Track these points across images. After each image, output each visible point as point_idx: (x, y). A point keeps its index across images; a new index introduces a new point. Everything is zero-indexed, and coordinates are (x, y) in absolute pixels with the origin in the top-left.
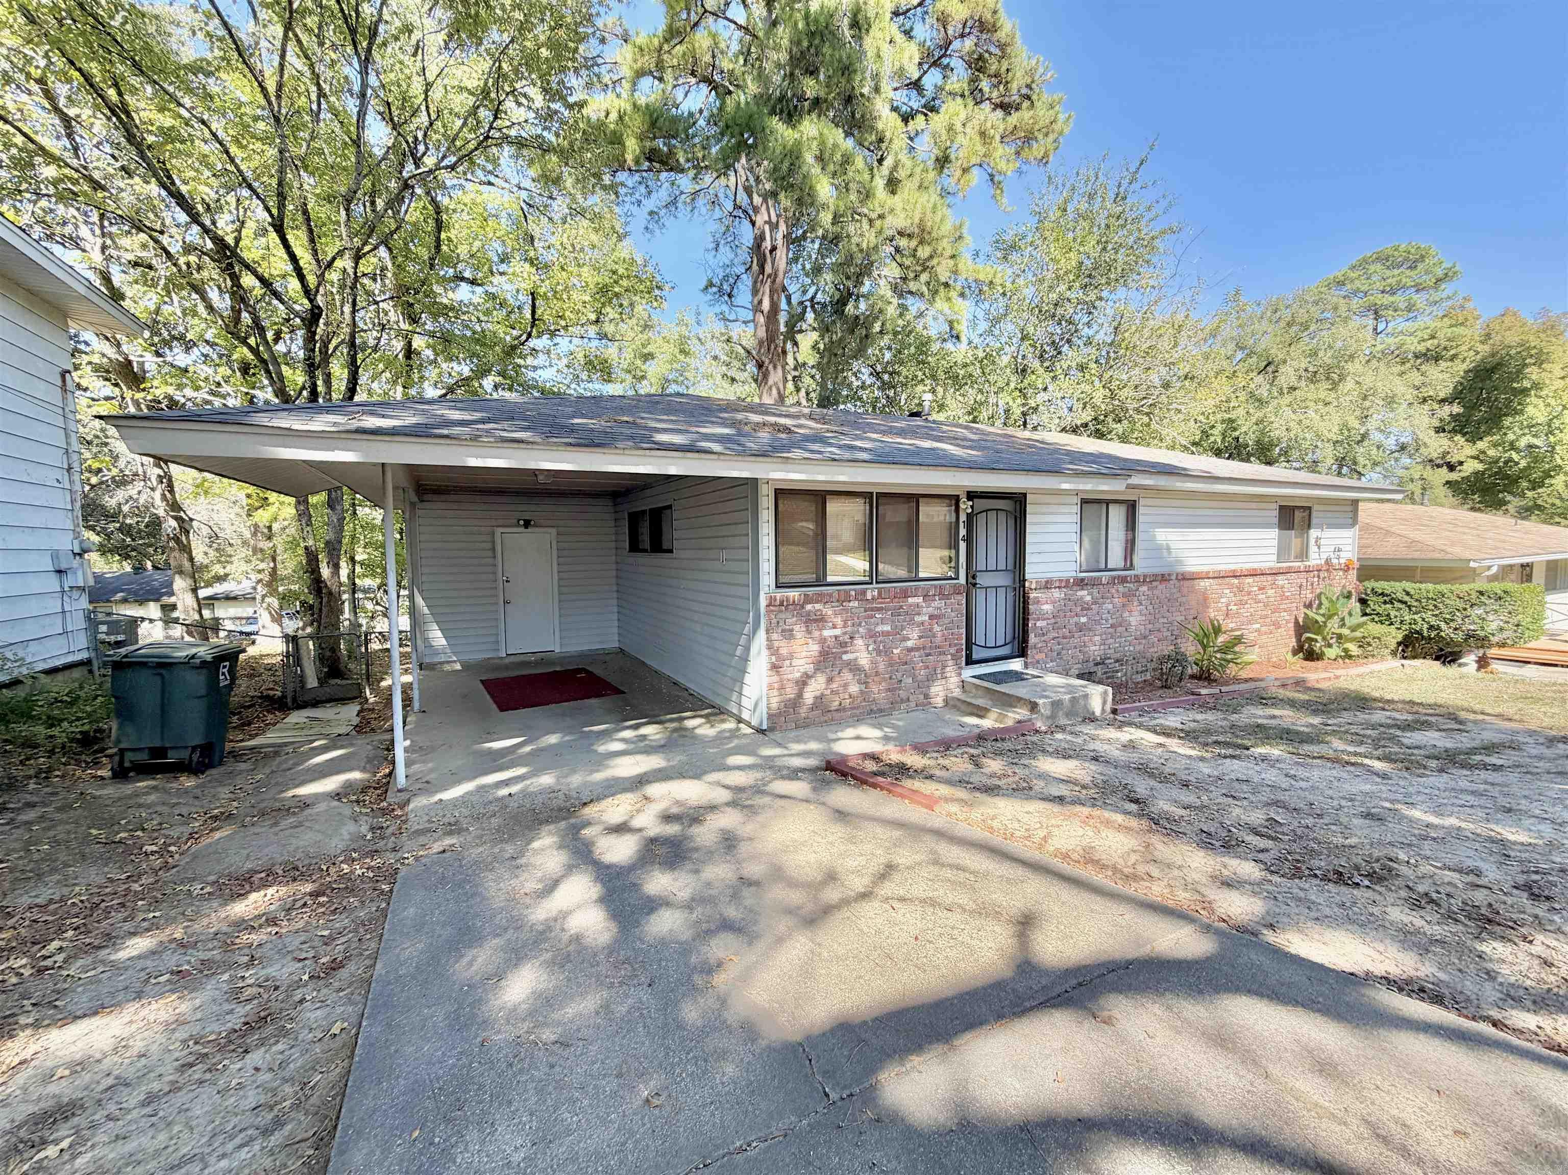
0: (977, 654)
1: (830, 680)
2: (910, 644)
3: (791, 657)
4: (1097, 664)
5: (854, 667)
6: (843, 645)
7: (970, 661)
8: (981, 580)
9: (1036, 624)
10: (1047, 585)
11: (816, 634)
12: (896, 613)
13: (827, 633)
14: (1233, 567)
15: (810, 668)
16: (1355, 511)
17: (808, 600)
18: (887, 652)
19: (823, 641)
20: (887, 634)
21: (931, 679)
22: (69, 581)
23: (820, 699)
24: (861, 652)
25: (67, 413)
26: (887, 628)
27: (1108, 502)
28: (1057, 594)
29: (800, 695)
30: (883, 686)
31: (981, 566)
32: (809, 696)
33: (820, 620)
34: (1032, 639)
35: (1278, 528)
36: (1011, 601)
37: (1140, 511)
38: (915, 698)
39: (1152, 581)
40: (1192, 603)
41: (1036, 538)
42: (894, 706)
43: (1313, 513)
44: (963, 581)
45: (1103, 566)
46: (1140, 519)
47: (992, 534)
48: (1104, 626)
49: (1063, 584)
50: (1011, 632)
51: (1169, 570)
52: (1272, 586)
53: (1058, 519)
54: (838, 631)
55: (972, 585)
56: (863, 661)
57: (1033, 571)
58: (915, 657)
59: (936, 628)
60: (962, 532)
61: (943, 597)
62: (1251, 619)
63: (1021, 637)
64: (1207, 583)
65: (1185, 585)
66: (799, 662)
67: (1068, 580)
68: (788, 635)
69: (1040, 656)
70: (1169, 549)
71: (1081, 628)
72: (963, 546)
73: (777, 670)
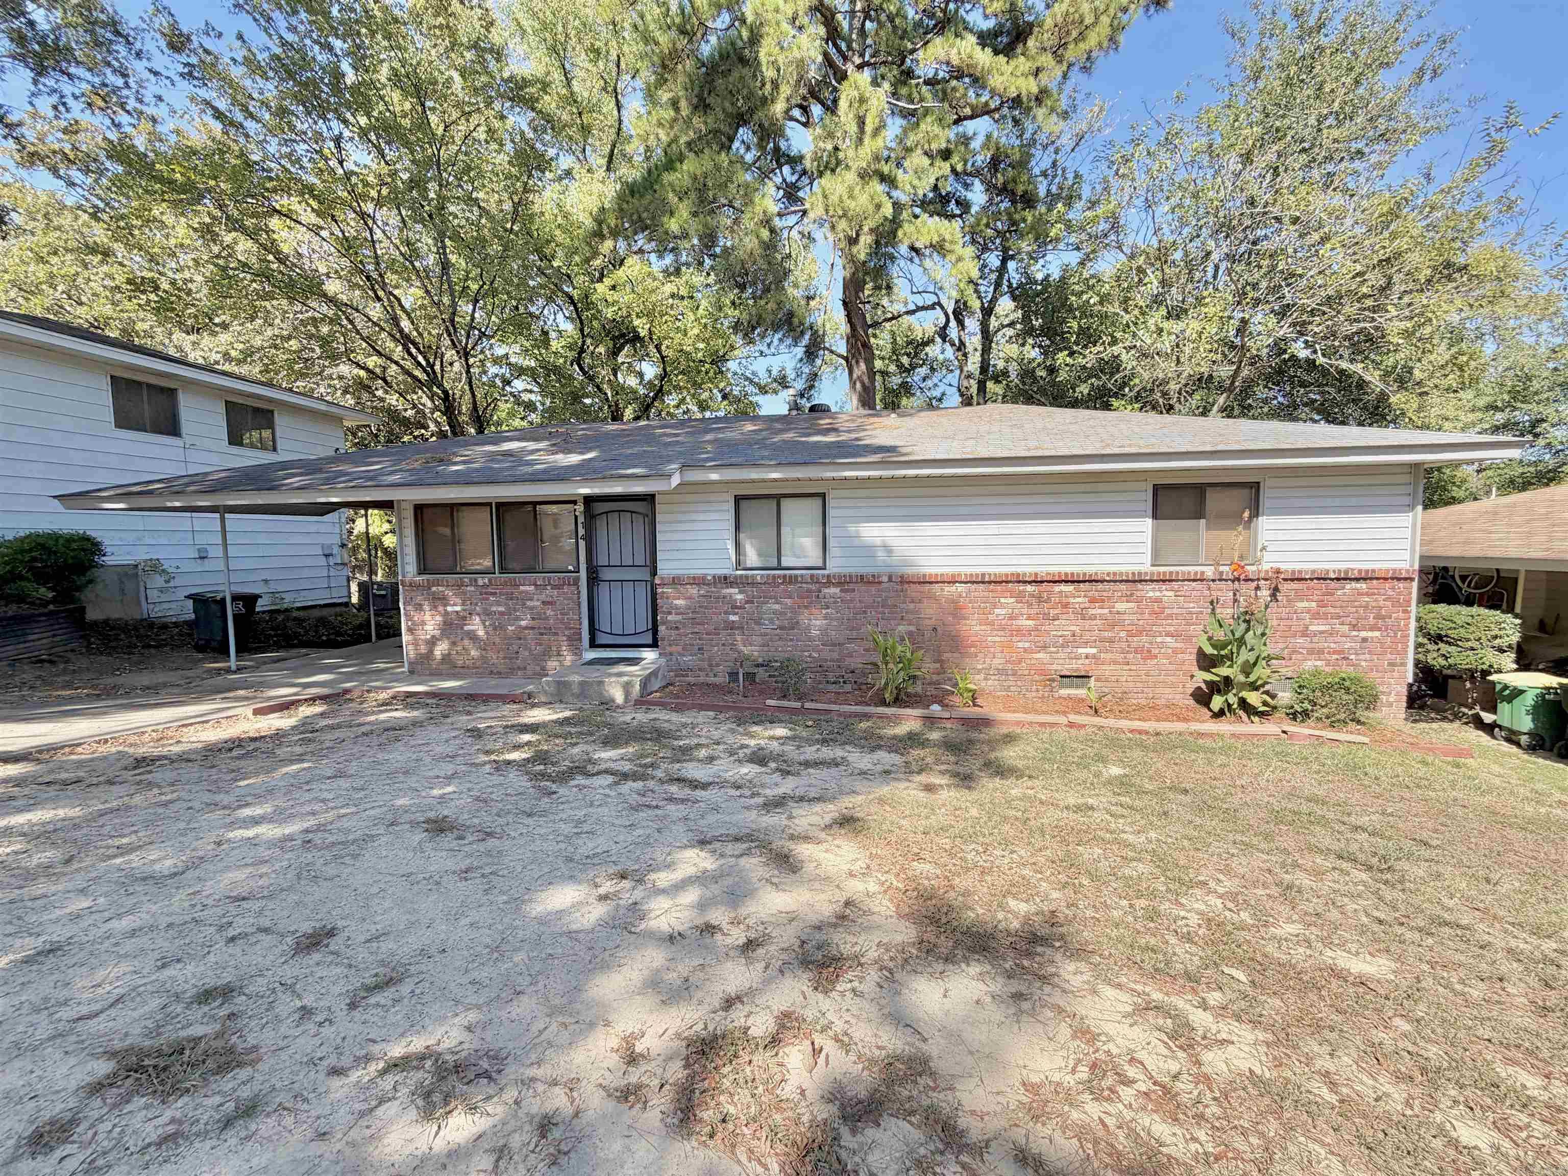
0: (602, 639)
1: (454, 644)
2: (523, 623)
3: (423, 623)
4: (758, 666)
5: (472, 636)
6: (464, 618)
7: (593, 645)
8: (606, 574)
9: (667, 618)
10: (676, 581)
11: (441, 608)
12: (510, 597)
13: (449, 609)
15: (437, 633)
17: (435, 583)
18: (502, 627)
19: (447, 613)
20: (502, 614)
21: (547, 654)
23: (446, 658)
24: (476, 626)
26: (501, 609)
27: (780, 496)
28: (693, 591)
29: (431, 651)
30: (501, 655)
31: (602, 560)
32: (437, 652)
33: (444, 600)
34: (662, 629)
35: (1155, 516)
36: (642, 593)
37: (831, 503)
38: (532, 668)
39: (845, 582)
40: (929, 611)
41: (668, 536)
42: (512, 671)
43: (1266, 496)
44: (583, 574)
45: (775, 564)
46: (831, 513)
47: (614, 533)
48: (767, 627)
49: (699, 581)
50: (644, 624)
51: (874, 570)
52: (1129, 598)
53: (701, 517)
54: (458, 608)
55: (594, 578)
56: (481, 633)
57: (666, 567)
58: (530, 634)
59: (549, 612)
60: (581, 531)
61: (554, 587)
62: (1074, 640)
63: (655, 630)
64: (961, 588)
65: (912, 590)
66: (429, 628)
67: (704, 577)
68: (419, 608)
69: (674, 649)
70: (888, 549)
71: (731, 626)
72: (582, 544)
73: (410, 630)
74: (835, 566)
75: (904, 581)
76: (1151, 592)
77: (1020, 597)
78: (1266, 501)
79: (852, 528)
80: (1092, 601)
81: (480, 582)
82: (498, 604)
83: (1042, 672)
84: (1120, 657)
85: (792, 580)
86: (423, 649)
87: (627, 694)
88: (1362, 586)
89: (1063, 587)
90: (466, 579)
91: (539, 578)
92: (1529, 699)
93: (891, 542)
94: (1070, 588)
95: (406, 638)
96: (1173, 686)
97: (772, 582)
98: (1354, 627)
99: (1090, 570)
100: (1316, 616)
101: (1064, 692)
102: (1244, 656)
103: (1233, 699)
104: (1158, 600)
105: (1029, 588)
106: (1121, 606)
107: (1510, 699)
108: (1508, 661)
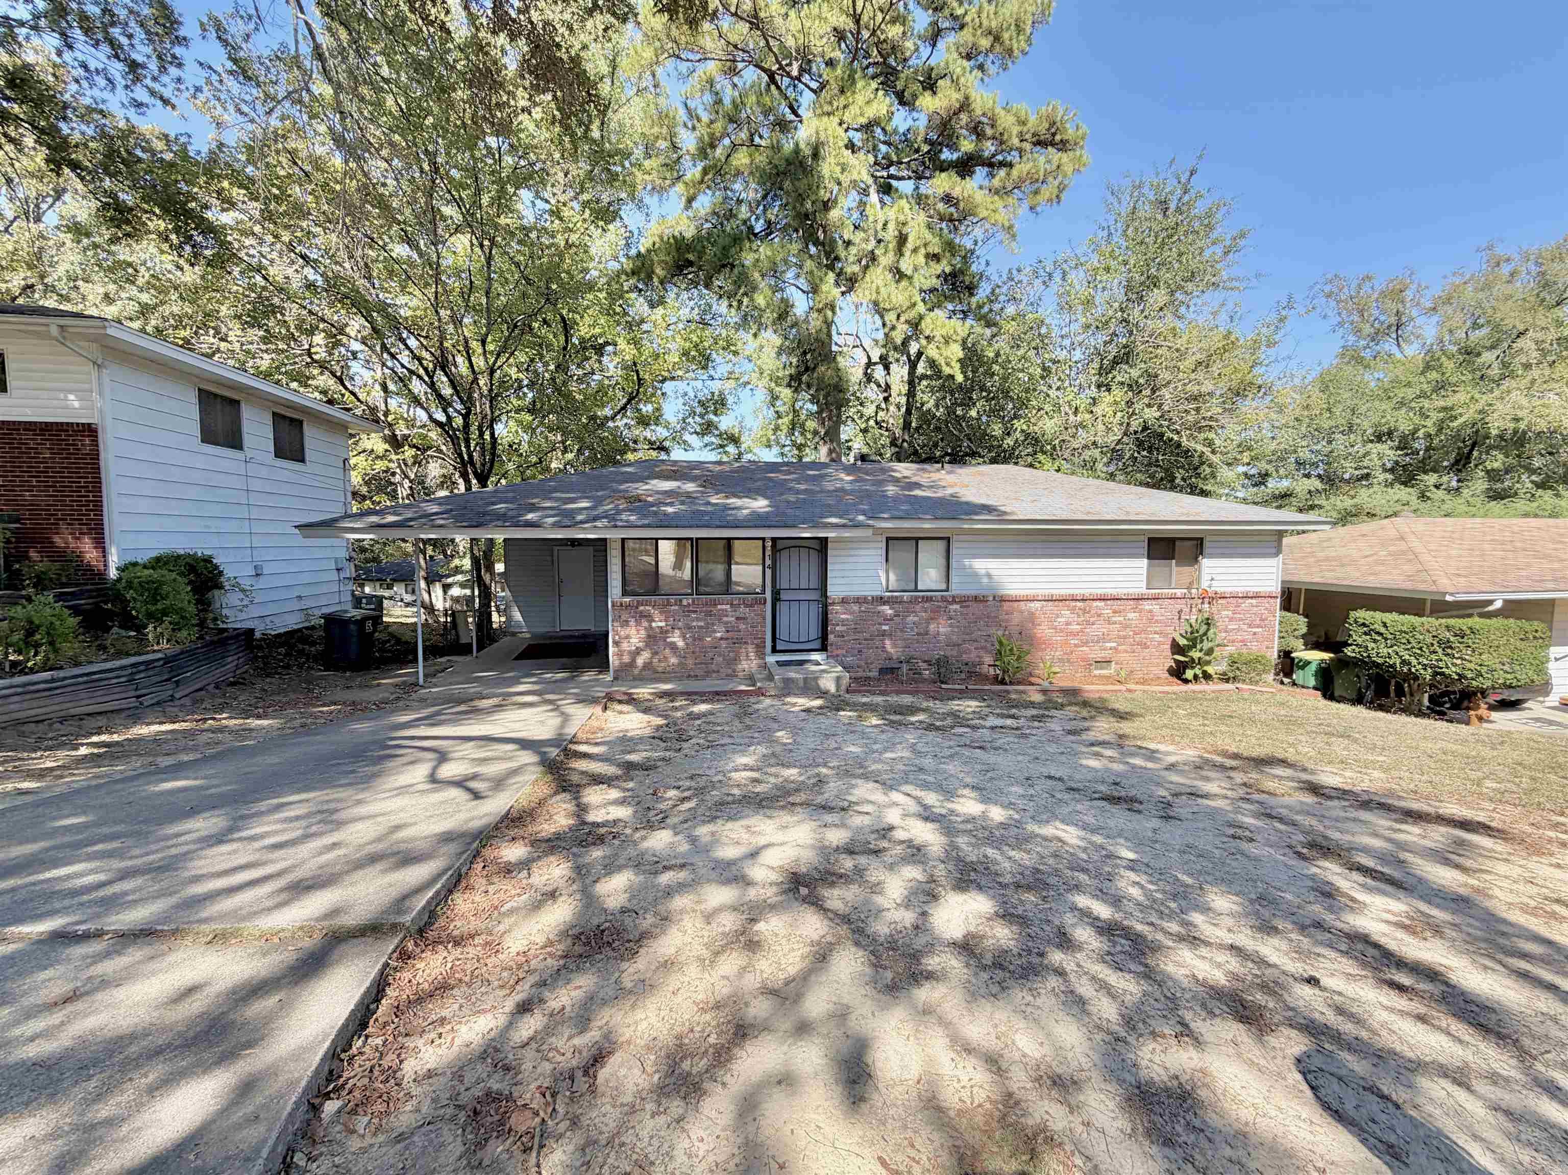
0: (781, 646)
1: (655, 653)
2: (719, 635)
3: (628, 637)
4: (901, 662)
5: (673, 647)
6: (667, 632)
7: (774, 650)
8: (784, 596)
9: (835, 629)
10: (844, 601)
11: (646, 625)
12: (709, 614)
13: (654, 625)
14: (1071, 592)
15: (641, 645)
16: (1280, 541)
17: (640, 604)
18: (701, 639)
19: (651, 628)
20: (701, 627)
21: (737, 659)
22: (342, 575)
23: (647, 666)
24: (676, 638)
25: (346, 480)
26: (701, 624)
27: (917, 539)
28: (855, 608)
29: (634, 661)
30: (698, 661)
31: (784, 584)
32: (640, 661)
33: (649, 618)
34: (831, 637)
35: (1149, 558)
36: (815, 611)
37: (954, 546)
38: (725, 671)
39: (963, 601)
40: (1016, 619)
41: (837, 567)
42: (708, 674)
43: (1206, 544)
44: (768, 595)
45: (912, 587)
46: (954, 552)
47: (794, 564)
48: (910, 634)
49: (859, 600)
50: (814, 633)
51: (985, 593)
52: (1134, 610)
53: (862, 552)
54: (662, 624)
55: (776, 599)
56: (681, 644)
57: (835, 590)
58: (724, 644)
59: (742, 626)
60: (768, 562)
61: (747, 606)
62: (1104, 639)
63: (824, 637)
64: (1038, 605)
65: (1006, 606)
66: (634, 640)
67: (865, 598)
68: (626, 623)
69: (839, 652)
70: (989, 576)
71: (883, 634)
72: (769, 572)
73: (616, 643)
74: (957, 588)
75: (1003, 600)
76: (1147, 606)
77: (1073, 610)
78: (1206, 551)
79: (967, 562)
80: (1115, 612)
81: (685, 602)
82: (698, 619)
83: (1083, 660)
84: (1129, 649)
85: (929, 599)
86: (626, 659)
87: (838, 686)
88: (1254, 601)
89: (1098, 603)
90: (672, 599)
91: (735, 599)
92: (1313, 667)
93: (993, 572)
94: (1101, 604)
95: (612, 650)
96: (1158, 665)
97: (914, 601)
98: (1250, 626)
99: (1114, 592)
100: (1231, 619)
101: (1097, 672)
102: (1206, 645)
103: (1198, 672)
104: (1150, 611)
105: (1079, 604)
106: (1131, 615)
107: (1303, 668)
108: (1300, 644)
